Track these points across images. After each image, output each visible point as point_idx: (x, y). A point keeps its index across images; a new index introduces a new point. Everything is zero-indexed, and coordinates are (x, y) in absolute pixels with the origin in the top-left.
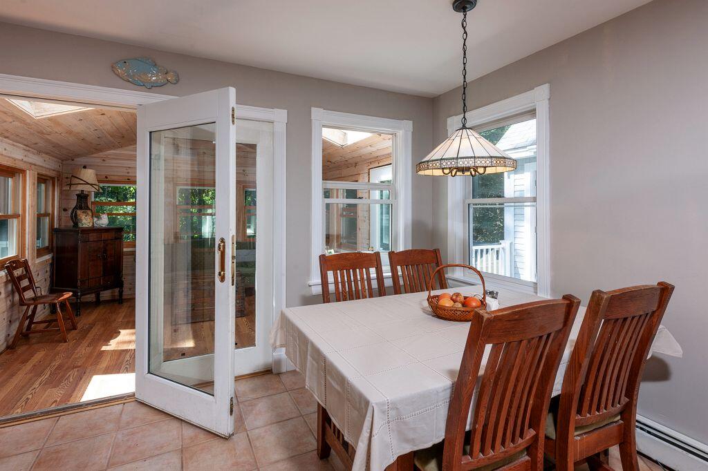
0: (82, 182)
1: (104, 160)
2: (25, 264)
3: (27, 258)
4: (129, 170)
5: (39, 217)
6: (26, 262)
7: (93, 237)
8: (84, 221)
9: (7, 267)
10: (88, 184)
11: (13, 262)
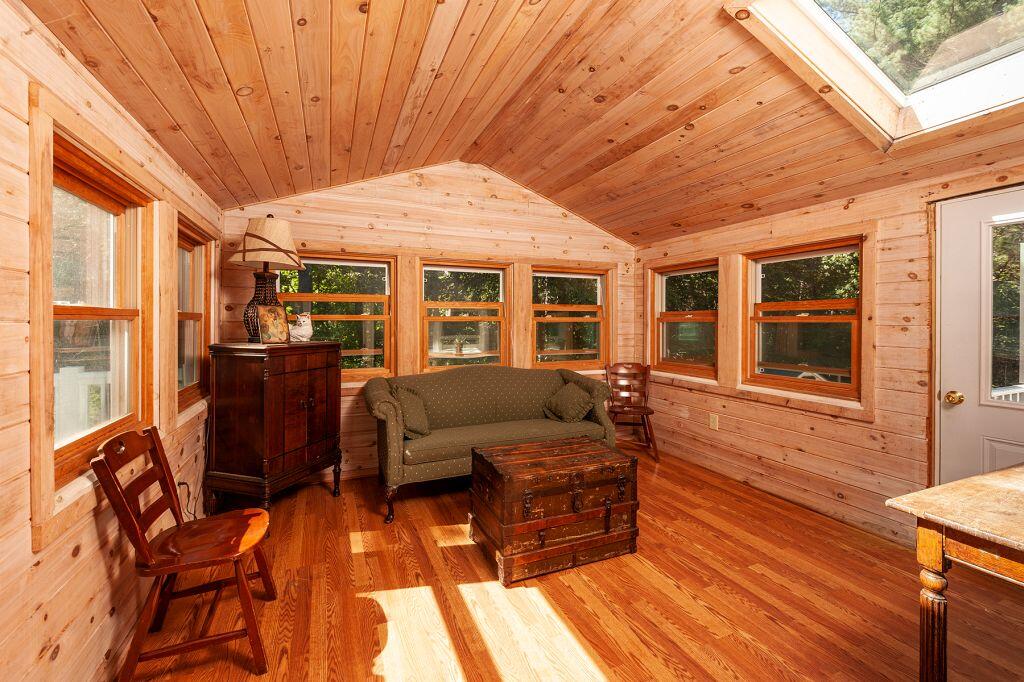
0: (268, 246)
1: (299, 212)
2: (151, 443)
3: (156, 423)
4: (344, 232)
5: (183, 319)
6: (153, 433)
7: (292, 362)
8: (272, 330)
9: (95, 466)
10: (279, 249)
11: (118, 441)
